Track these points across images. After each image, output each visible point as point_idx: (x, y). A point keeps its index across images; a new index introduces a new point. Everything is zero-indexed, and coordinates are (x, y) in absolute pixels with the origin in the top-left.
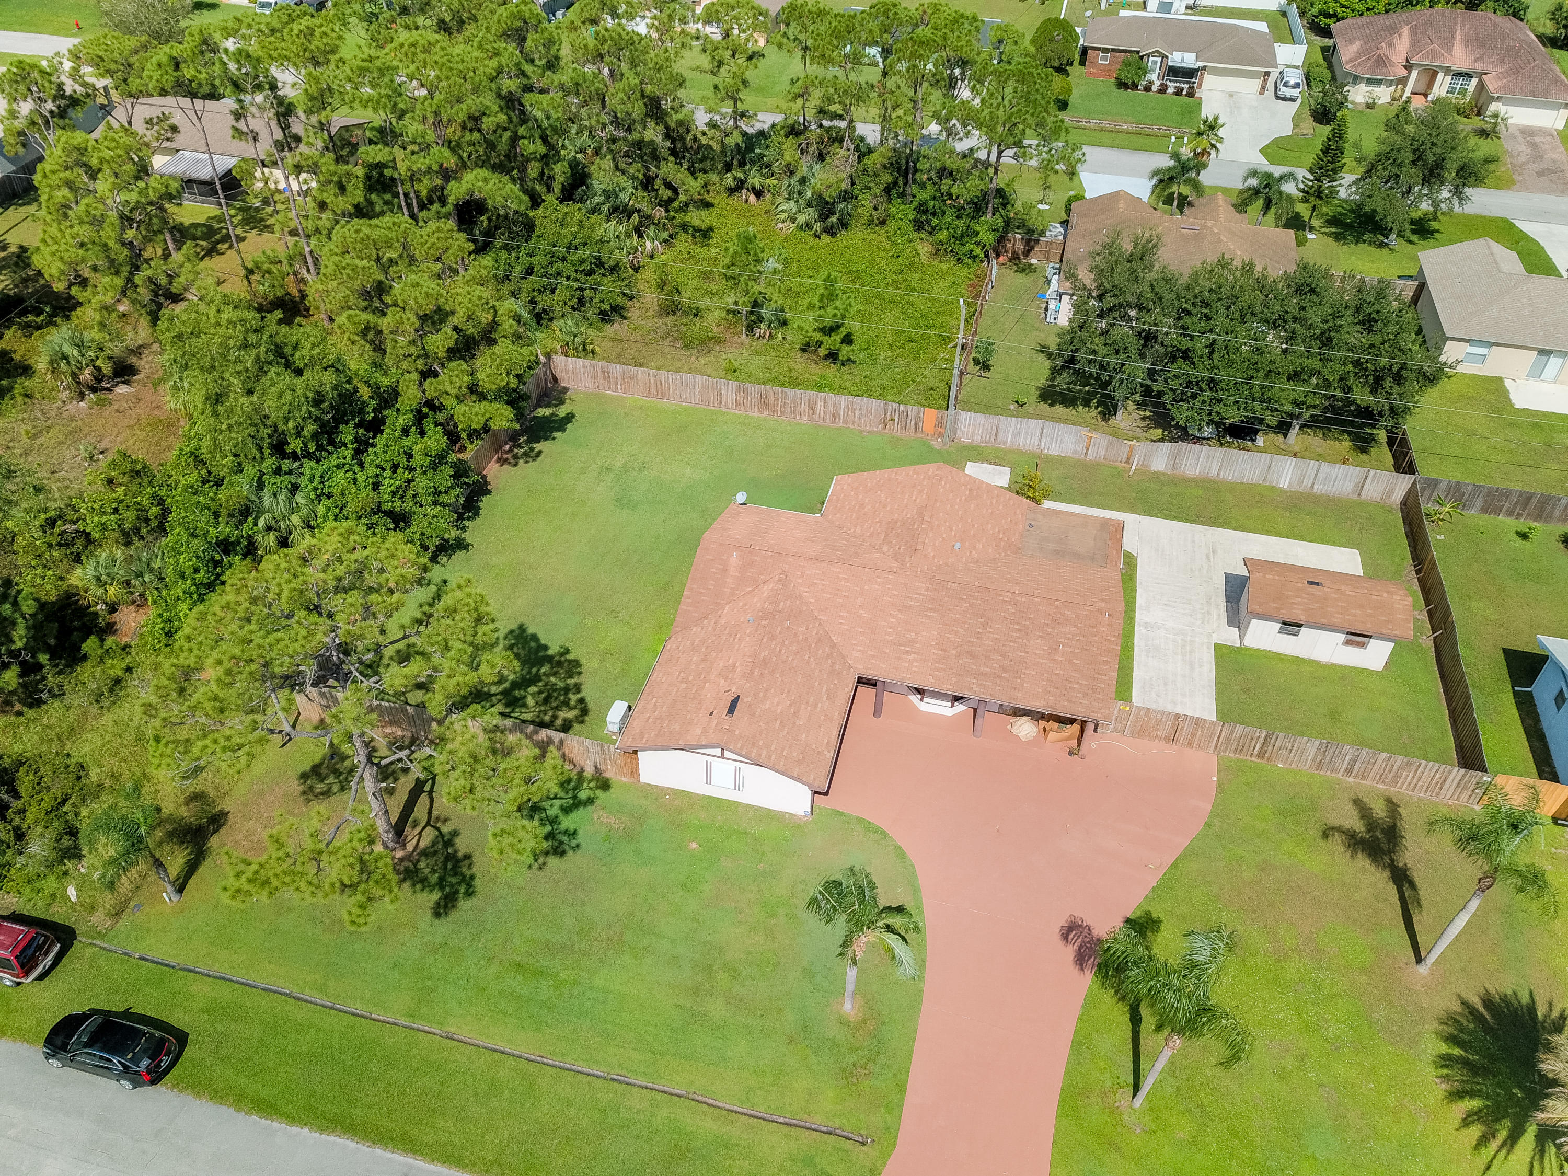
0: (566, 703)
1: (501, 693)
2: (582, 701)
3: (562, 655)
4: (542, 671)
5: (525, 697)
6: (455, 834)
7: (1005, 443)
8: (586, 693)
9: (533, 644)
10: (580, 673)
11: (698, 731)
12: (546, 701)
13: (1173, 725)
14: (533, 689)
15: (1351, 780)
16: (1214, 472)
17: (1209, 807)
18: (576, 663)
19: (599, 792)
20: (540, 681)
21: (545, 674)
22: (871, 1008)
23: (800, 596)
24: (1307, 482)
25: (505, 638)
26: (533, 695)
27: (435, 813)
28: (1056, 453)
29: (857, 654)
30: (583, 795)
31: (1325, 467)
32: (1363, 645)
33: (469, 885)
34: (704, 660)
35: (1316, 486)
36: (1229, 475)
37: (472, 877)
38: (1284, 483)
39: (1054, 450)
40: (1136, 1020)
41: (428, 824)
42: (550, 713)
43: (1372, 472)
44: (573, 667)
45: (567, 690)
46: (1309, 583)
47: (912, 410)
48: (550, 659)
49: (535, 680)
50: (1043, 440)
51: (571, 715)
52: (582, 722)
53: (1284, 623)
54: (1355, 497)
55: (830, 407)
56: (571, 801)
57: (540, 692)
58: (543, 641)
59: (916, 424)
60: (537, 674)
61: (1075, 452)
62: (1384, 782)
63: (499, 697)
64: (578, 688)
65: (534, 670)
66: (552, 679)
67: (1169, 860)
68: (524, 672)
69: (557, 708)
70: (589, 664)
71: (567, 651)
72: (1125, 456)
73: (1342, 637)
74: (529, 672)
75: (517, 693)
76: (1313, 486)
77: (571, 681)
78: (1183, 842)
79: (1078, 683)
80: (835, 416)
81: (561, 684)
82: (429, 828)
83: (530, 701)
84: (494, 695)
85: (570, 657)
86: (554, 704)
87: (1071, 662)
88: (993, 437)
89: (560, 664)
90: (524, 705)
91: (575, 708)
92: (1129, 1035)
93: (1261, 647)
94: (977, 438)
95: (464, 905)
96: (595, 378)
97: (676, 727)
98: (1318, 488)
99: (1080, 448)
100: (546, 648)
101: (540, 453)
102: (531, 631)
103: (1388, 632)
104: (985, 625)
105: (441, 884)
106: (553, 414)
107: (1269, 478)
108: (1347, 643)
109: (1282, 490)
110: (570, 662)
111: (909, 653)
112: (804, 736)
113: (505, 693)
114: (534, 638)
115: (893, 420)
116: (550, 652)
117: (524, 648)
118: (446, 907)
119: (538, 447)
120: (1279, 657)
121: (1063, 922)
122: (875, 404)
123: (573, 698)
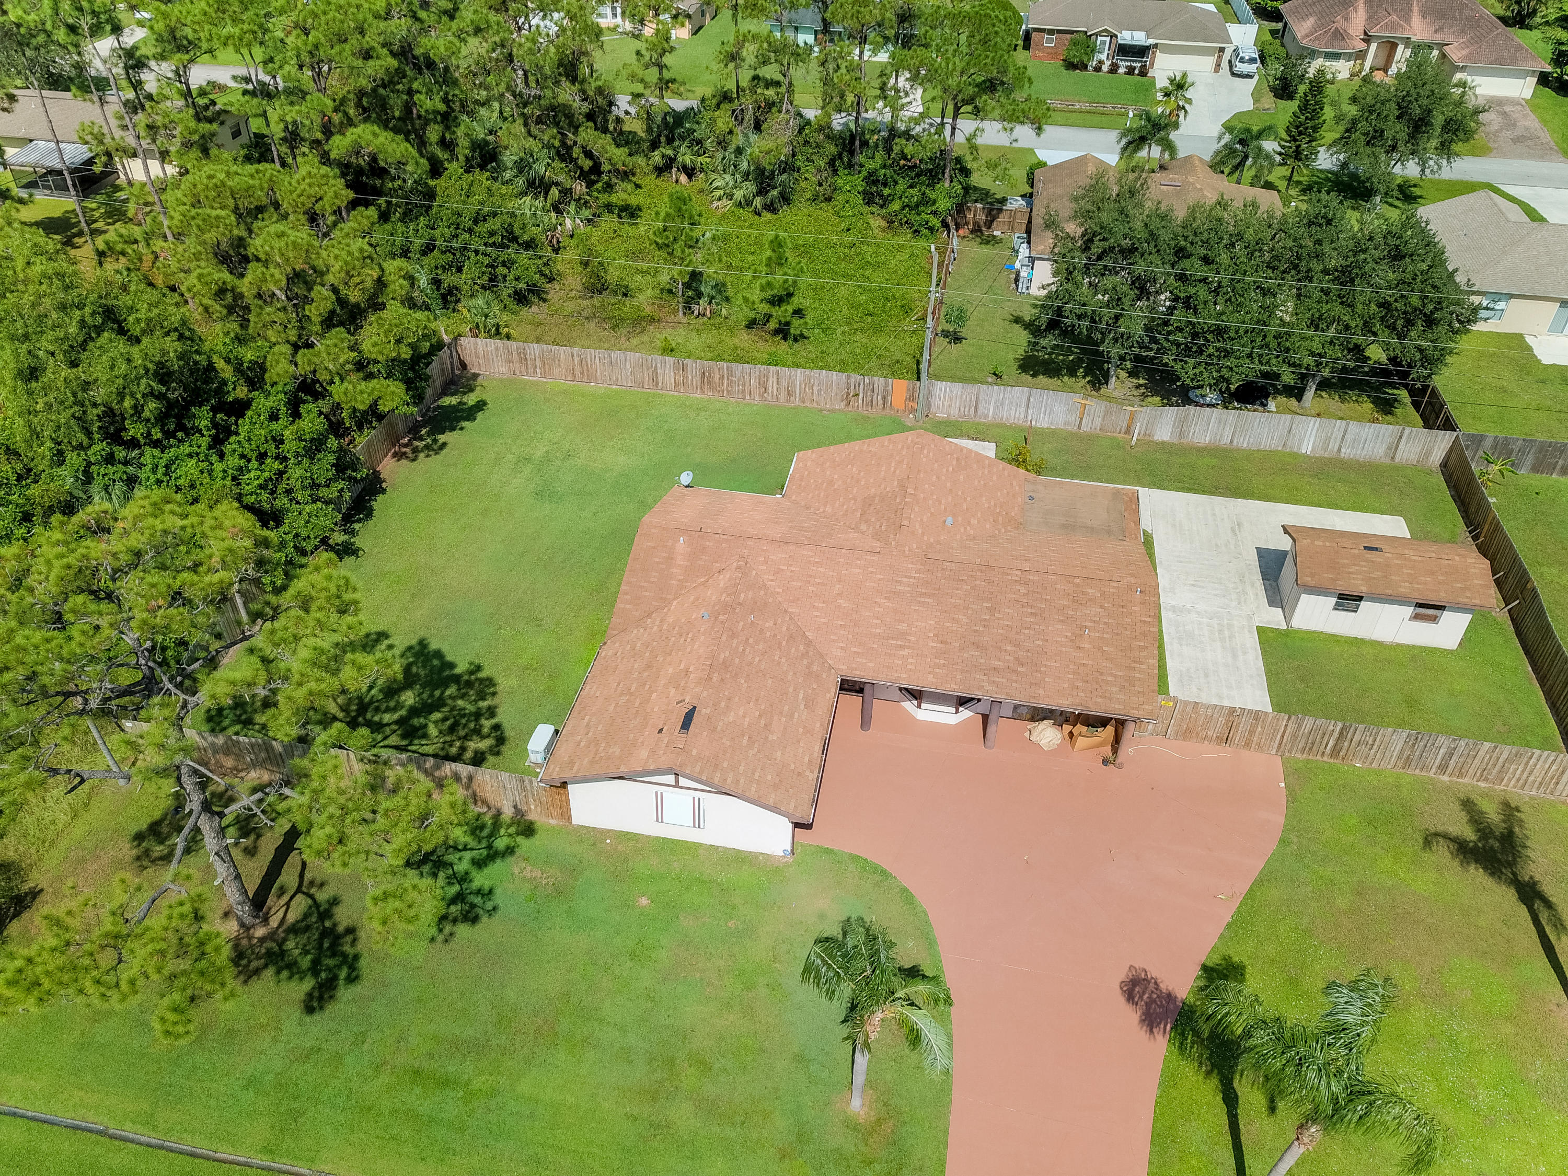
0: (477, 732)
1: (396, 722)
2: (497, 727)
3: (471, 673)
4: (448, 693)
5: (426, 726)
6: (335, 902)
7: (986, 417)
8: (502, 717)
9: (436, 662)
10: (494, 694)
11: (644, 753)
12: (452, 729)
13: (1227, 721)
14: (437, 716)
15: (1445, 778)
16: (1226, 439)
17: (1282, 820)
18: (490, 682)
19: (520, 839)
20: (445, 705)
21: (450, 697)
22: (885, 1104)
23: (765, 585)
24: (1333, 446)
25: (402, 656)
26: (436, 723)
27: (308, 876)
28: (1045, 426)
29: (838, 652)
30: (501, 843)
31: (1354, 427)
32: (1434, 619)
33: (352, 968)
34: (649, 667)
35: (1343, 450)
36: (1243, 443)
37: (356, 957)
38: (1307, 448)
39: (1043, 422)
40: (1231, 1100)
41: (299, 890)
42: (458, 744)
43: (1408, 430)
44: (485, 687)
45: (478, 715)
46: (1366, 548)
47: (879, 382)
48: (457, 679)
49: (441, 703)
50: (1030, 411)
51: (484, 745)
52: (498, 753)
54: (1387, 461)
55: (784, 383)
56: (485, 852)
57: (445, 719)
58: (449, 658)
59: (884, 398)
60: (441, 698)
61: (1067, 423)
62: (1486, 780)
63: (394, 727)
64: (491, 712)
65: (437, 693)
66: (460, 703)
67: (1244, 887)
68: (425, 696)
69: (466, 738)
70: (506, 682)
71: (479, 668)
72: (1125, 425)
73: (1409, 610)
74: (431, 696)
75: (416, 722)
76: (1339, 450)
77: (483, 704)
78: (1256, 865)
79: (1111, 675)
80: (790, 393)
81: (471, 708)
82: (300, 896)
83: (433, 731)
84: (388, 725)
85: (482, 675)
86: (462, 733)
87: (1100, 649)
88: (972, 410)
89: (469, 684)
90: (425, 736)
91: (488, 736)
92: (1224, 1121)
93: (1312, 627)
94: (954, 412)
95: (345, 993)
96: (509, 361)
97: (616, 750)
98: (1346, 452)
99: (1073, 418)
100: (452, 666)
101: (444, 445)
102: (434, 646)
103: (1466, 600)
104: (992, 610)
105: (314, 969)
106: (460, 403)
107: (1289, 443)
108: (1416, 617)
109: (1305, 456)
110: (481, 681)
111: (902, 647)
112: (779, 754)
113: (401, 722)
114: (438, 654)
115: (857, 395)
116: (457, 671)
117: (424, 667)
118: (321, 998)
119: (442, 438)
120: (1334, 639)
121: (1122, 975)
122: (836, 378)
123: (487, 724)
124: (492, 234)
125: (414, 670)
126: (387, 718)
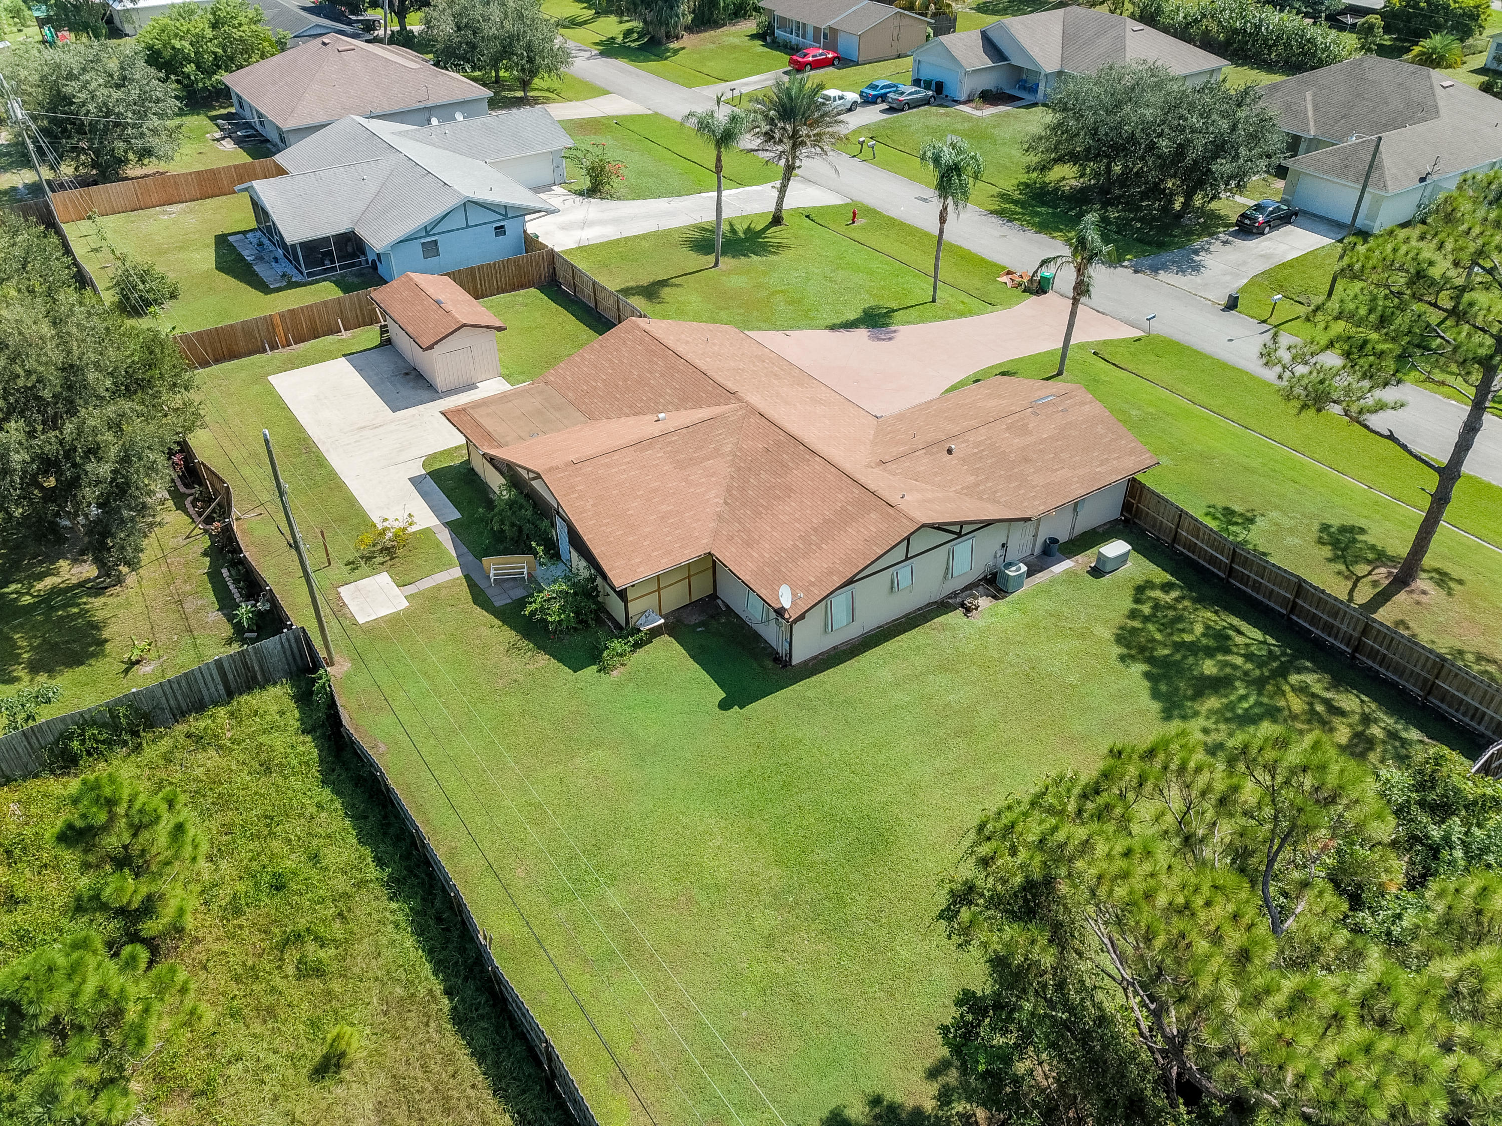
0: (1156, 607)
1: (1231, 653)
2: (1137, 601)
3: (1132, 657)
4: (1166, 652)
5: (1204, 635)
8: (1128, 604)
9: (1163, 688)
10: (1121, 628)
12: (1179, 620)
14: (1188, 638)
18: (1119, 640)
20: (1175, 643)
21: (1166, 647)
26: (1192, 632)
42: (1180, 606)
44: (1124, 637)
45: (1148, 619)
48: (1151, 660)
49: (1178, 646)
51: (1157, 594)
57: (1183, 631)
58: (1147, 684)
60: (1176, 651)
63: (1235, 649)
64: (1133, 614)
65: (1178, 657)
66: (1158, 636)
68: (1191, 660)
69: (1171, 607)
70: (1106, 633)
71: (1122, 658)
74: (1185, 657)
75: (1212, 643)
77: (1137, 624)
81: (1151, 627)
83: (1199, 629)
84: (1239, 654)
85: (1124, 651)
86: (1171, 613)
89: (1142, 649)
90: (1207, 627)
91: (1150, 598)
100: (1147, 675)
102: (1156, 706)
110: (1128, 647)
113: (1227, 651)
114: (1156, 694)
116: (1145, 667)
117: (1177, 689)
123: (1146, 609)
126: (1239, 661)
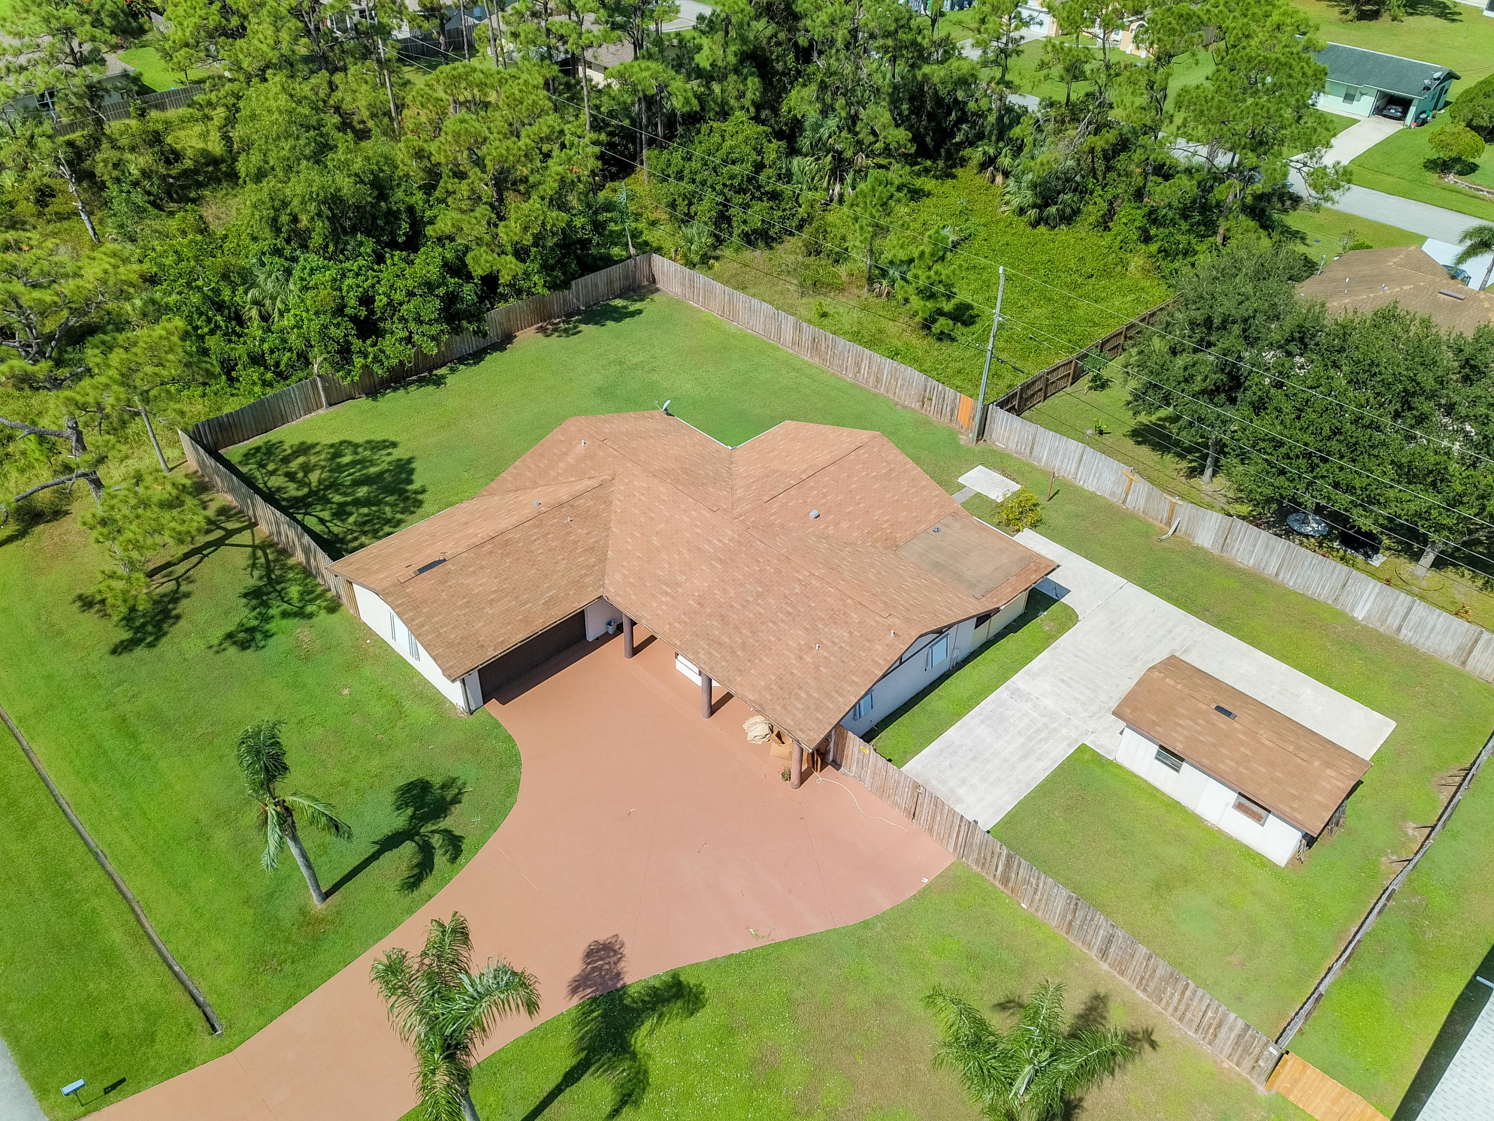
3: (416, 493)
4: (388, 499)
6: (187, 595)
7: (1040, 461)
9: (404, 476)
10: (413, 512)
11: (382, 576)
13: (912, 796)
15: (1105, 966)
16: (1272, 569)
19: (323, 612)
23: (611, 502)
24: (1393, 622)
25: (389, 463)
27: (192, 572)
28: (1091, 489)
29: (618, 577)
30: (310, 609)
31: (1420, 609)
32: (1259, 819)
33: (157, 639)
34: (465, 524)
35: (1404, 631)
36: (1290, 580)
37: (165, 634)
38: (1360, 614)
39: (1090, 485)
40: (572, 1077)
41: (176, 579)
43: (1486, 636)
46: (1219, 709)
47: (950, 392)
48: (402, 492)
50: (1081, 469)
53: (1161, 747)
54: (1456, 664)
55: (875, 369)
56: (295, 609)
57: (367, 515)
58: (414, 477)
59: (952, 410)
60: (380, 500)
61: (1113, 494)
62: (1145, 990)
63: (334, 506)
64: (398, 523)
65: (382, 496)
66: (387, 509)
67: (781, 935)
68: (373, 495)
71: (423, 492)
72: (1165, 516)
73: (1233, 796)
74: (376, 496)
75: (349, 508)
76: (1399, 629)
77: (399, 516)
78: (815, 925)
79: (807, 693)
80: (878, 380)
81: (389, 516)
82: (174, 582)
83: (352, 518)
85: (420, 497)
87: (817, 667)
88: (1028, 449)
89: (406, 499)
90: (347, 520)
92: (549, 1087)
93: (1136, 770)
94: (1012, 446)
95: (140, 652)
96: (683, 285)
97: (377, 567)
98: (1406, 634)
99: (1120, 491)
100: (410, 482)
101: (580, 332)
102: (414, 465)
103: (1287, 809)
104: (759, 595)
105: (137, 630)
106: (623, 307)
107: (1342, 599)
108: (1239, 807)
109: (1353, 621)
110: (416, 500)
111: (666, 594)
113: (341, 504)
114: (411, 471)
115: (931, 399)
116: (410, 487)
117: (391, 476)
118: (125, 648)
119: (582, 327)
120: (1153, 792)
121: (603, 936)
122: (916, 377)
123: (386, 529)
124: (732, 177)
125: (386, 475)
